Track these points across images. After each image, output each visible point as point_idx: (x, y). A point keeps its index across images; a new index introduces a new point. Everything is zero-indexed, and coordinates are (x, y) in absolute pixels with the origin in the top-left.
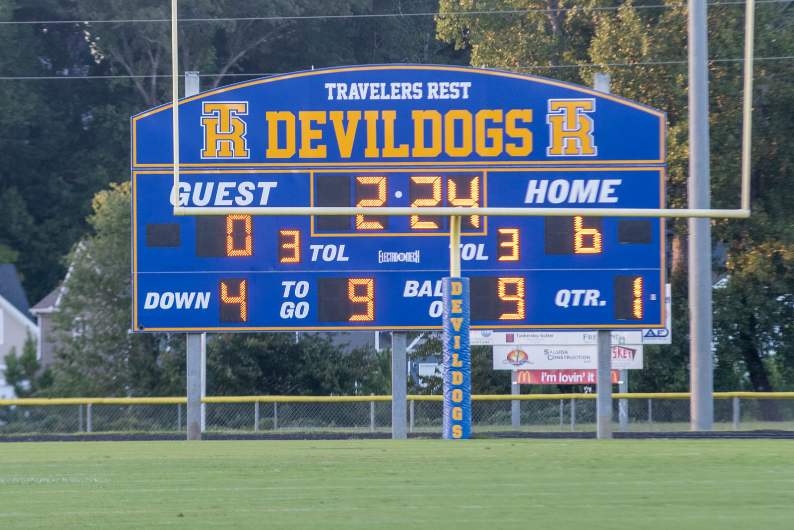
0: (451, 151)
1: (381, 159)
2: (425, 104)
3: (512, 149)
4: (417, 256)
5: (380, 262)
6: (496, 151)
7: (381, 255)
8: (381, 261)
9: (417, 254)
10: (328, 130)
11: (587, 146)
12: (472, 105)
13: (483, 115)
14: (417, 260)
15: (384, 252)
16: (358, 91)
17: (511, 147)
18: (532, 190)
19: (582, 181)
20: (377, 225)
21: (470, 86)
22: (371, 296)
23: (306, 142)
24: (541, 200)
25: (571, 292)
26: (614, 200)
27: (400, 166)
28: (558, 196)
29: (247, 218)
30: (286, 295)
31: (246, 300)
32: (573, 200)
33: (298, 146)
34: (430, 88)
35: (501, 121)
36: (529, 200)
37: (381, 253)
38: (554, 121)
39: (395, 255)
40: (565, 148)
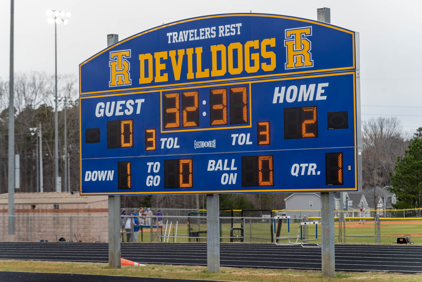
2: (218, 41)
4: (214, 143)
5: (195, 148)
6: (255, 69)
7: (196, 143)
8: (196, 147)
9: (214, 141)
10: (168, 62)
11: (308, 62)
12: (242, 39)
14: (214, 146)
15: (197, 141)
16: (183, 36)
17: (264, 66)
18: (276, 94)
19: (305, 86)
20: (193, 124)
21: (241, 26)
22: (191, 171)
23: (158, 73)
24: (281, 101)
25: (300, 165)
26: (324, 98)
27: (205, 83)
28: (291, 97)
29: (130, 122)
30: (149, 171)
31: (130, 175)
32: (300, 100)
33: (154, 75)
34: (220, 29)
35: (258, 48)
36: (275, 101)
37: (196, 142)
38: (289, 44)
39: (203, 143)
40: (295, 63)
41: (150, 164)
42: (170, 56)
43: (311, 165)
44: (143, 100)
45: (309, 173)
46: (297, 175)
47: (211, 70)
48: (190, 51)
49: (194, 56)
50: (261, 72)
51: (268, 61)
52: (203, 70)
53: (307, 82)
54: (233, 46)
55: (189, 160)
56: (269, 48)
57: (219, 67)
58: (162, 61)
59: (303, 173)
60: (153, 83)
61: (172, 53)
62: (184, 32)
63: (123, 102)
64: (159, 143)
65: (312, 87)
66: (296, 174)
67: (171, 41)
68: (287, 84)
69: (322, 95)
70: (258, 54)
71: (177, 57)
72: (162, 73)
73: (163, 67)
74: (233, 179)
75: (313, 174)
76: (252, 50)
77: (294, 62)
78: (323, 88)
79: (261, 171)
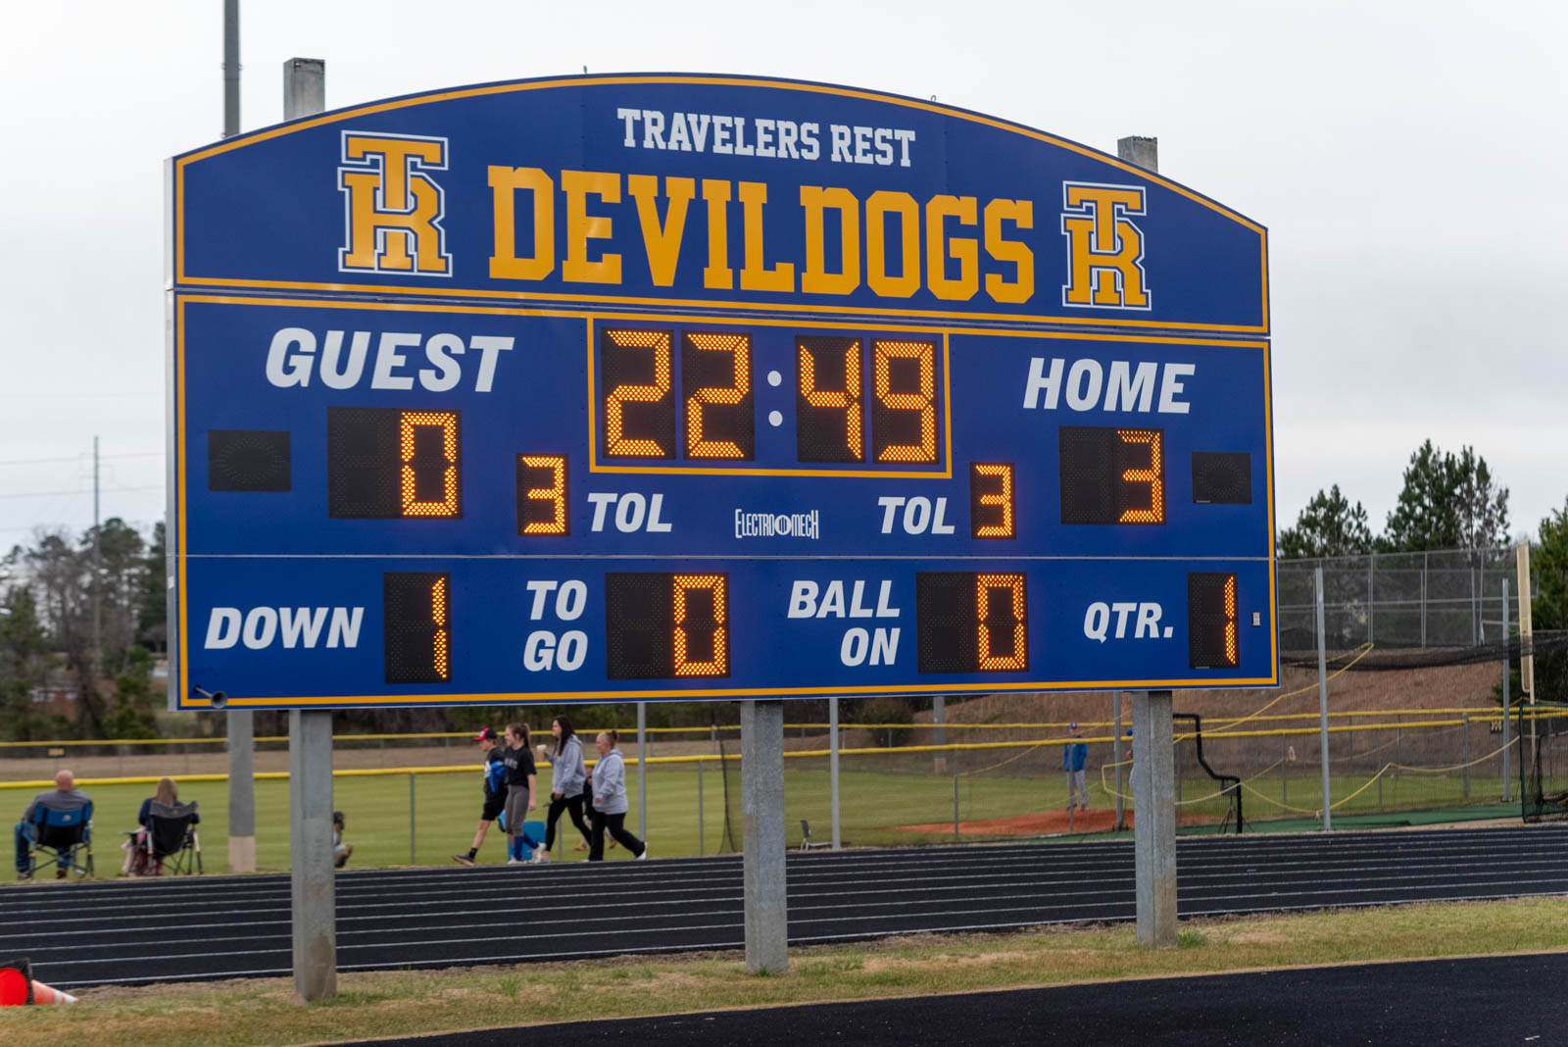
0: (880, 283)
2: (827, 173)
4: (813, 524)
5: (738, 536)
6: (964, 289)
7: (740, 519)
8: (740, 533)
9: (814, 517)
10: (624, 214)
11: (1136, 295)
12: (919, 183)
14: (813, 533)
15: (745, 512)
16: (687, 132)
17: (994, 282)
18: (1035, 380)
19: (1126, 364)
20: (730, 449)
21: (913, 139)
22: (720, 618)
23: (577, 248)
24: (1051, 403)
25: (1111, 608)
26: (1184, 408)
27: (777, 312)
28: (1083, 394)
29: (447, 423)
30: (537, 613)
31: (445, 627)
32: (1110, 406)
34: (835, 137)
35: (974, 222)
36: (1030, 402)
37: (740, 514)
38: (1074, 229)
39: (769, 520)
40: (1094, 291)
41: (540, 588)
42: (631, 193)
43: (1145, 607)
44: (508, 343)
45: (1139, 634)
46: (1103, 639)
47: (800, 268)
48: (717, 192)
50: (982, 301)
51: (1009, 272)
52: (769, 265)
55: (713, 579)
57: (833, 264)
59: (1120, 633)
60: (554, 282)
62: (693, 118)
63: (413, 340)
64: (579, 511)
66: (1100, 635)
67: (636, 137)
68: (1071, 352)
69: (1176, 398)
70: (975, 241)
74: (886, 647)
75: (1152, 636)
77: (1092, 288)
78: (1179, 379)
79: (987, 622)
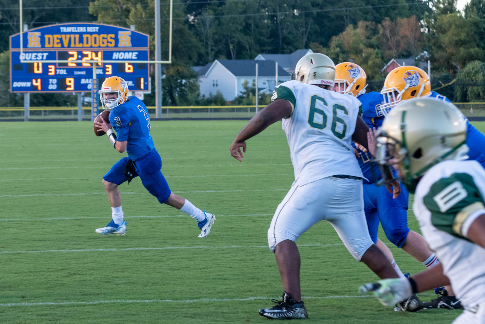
0: (94, 45)
1: (75, 47)
2: (87, 33)
3: (109, 45)
4: (84, 73)
6: (105, 45)
10: (61, 40)
12: (99, 33)
13: (102, 36)
18: (114, 55)
23: (55, 43)
24: (117, 58)
28: (121, 57)
30: (50, 83)
32: (125, 58)
33: (53, 43)
35: (106, 37)
36: (114, 58)
39: (79, 72)
40: (123, 44)
41: (51, 80)
43: (130, 82)
44: (47, 54)
47: (83, 44)
48: (72, 36)
49: (75, 38)
50: (107, 47)
51: (111, 43)
52: (79, 44)
53: (128, 52)
54: (94, 36)
56: (111, 38)
57: (87, 43)
58: (58, 39)
60: (53, 47)
61: (63, 36)
63: (36, 54)
64: (56, 72)
65: (131, 53)
68: (119, 52)
69: (135, 57)
71: (66, 38)
72: (58, 43)
73: (59, 41)
76: (103, 38)
78: (135, 54)
